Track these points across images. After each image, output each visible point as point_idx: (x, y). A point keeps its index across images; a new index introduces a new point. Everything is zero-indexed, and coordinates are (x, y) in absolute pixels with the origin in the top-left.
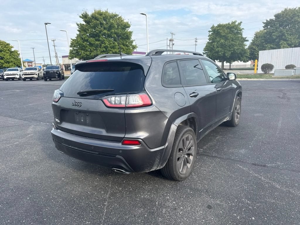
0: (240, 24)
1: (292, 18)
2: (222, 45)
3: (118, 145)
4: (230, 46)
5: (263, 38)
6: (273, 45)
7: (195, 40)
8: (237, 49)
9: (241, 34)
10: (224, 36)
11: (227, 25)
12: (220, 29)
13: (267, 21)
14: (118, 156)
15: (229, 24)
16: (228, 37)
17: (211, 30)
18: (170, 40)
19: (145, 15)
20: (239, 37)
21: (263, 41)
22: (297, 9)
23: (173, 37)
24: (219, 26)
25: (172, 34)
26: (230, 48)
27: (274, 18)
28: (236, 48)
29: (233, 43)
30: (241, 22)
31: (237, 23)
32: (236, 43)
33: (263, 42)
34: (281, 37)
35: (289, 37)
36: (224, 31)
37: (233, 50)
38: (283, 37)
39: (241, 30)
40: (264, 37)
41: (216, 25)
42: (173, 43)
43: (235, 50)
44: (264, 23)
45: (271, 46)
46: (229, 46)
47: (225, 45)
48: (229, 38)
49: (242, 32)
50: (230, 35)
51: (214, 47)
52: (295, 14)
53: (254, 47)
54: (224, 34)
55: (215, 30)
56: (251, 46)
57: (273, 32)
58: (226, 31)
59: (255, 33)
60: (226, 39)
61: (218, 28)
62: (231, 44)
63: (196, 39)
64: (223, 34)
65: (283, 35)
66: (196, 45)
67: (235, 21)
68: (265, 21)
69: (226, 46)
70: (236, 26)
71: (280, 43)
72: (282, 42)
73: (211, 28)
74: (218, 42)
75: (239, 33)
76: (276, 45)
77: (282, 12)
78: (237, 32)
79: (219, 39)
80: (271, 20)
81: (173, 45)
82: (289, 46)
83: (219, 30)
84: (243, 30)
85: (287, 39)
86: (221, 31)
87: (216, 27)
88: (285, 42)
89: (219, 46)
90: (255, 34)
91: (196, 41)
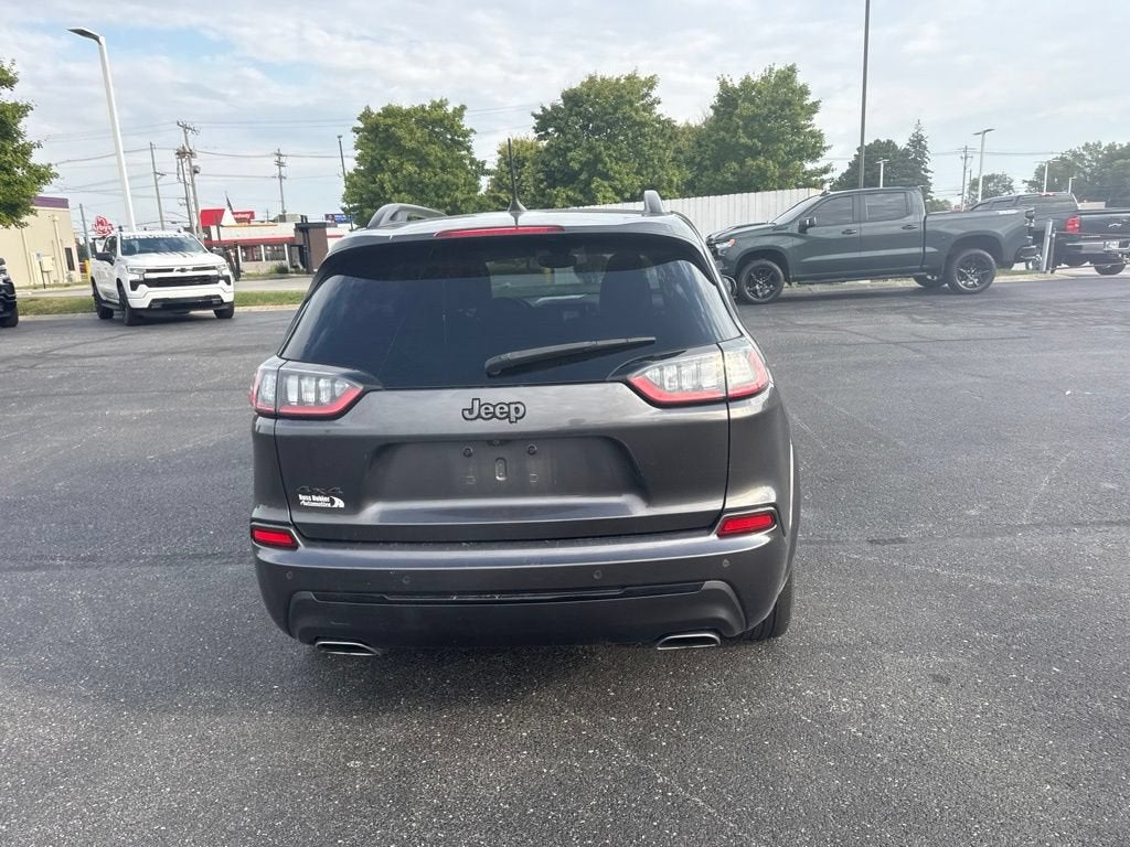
0: (460, 111)
1: (616, 109)
2: (411, 184)
3: (706, 543)
4: (439, 187)
5: (540, 166)
6: (574, 189)
7: (277, 158)
8: (463, 201)
9: (468, 149)
10: (412, 151)
11: (415, 110)
12: (393, 125)
13: (544, 109)
14: (709, 585)
15: (423, 107)
16: (428, 154)
17: (362, 126)
18: (181, 154)
19: (96, 38)
20: (463, 157)
21: (541, 176)
22: (623, 81)
23: (189, 140)
24: (389, 112)
25: (185, 128)
26: (437, 195)
27: (560, 102)
28: (458, 194)
29: (448, 180)
30: (463, 108)
31: (450, 109)
32: (456, 181)
33: (542, 181)
34: (593, 166)
35: (616, 168)
36: (411, 132)
37: (450, 204)
38: (600, 166)
39: (466, 134)
40: (543, 162)
41: (376, 109)
42: (194, 164)
43: (459, 204)
44: (536, 116)
45: (569, 193)
46: (437, 187)
47: (421, 182)
48: (432, 158)
49: (469, 141)
50: (435, 151)
51: (382, 188)
52: (622, 97)
53: (502, 195)
54: (413, 144)
55: (377, 126)
56: (492, 191)
57: (569, 150)
58: (419, 135)
59: (499, 149)
60: (423, 162)
61: (389, 121)
62: (443, 182)
63: (279, 155)
64: (409, 145)
65: (598, 159)
66: (281, 177)
67: (441, 101)
68: (539, 112)
69: (427, 186)
70: (446, 116)
71: (593, 186)
72: (597, 181)
73: (359, 119)
74: (394, 172)
75: (460, 143)
76: (581, 192)
77: (583, 84)
78: (452, 140)
79: (397, 162)
80: (555, 108)
81: (196, 172)
82: (617, 194)
83: (390, 126)
84: (472, 135)
85: (611, 173)
86: (400, 133)
87: (379, 115)
88: (606, 184)
89: (401, 188)
90: (499, 152)
91: (280, 164)
